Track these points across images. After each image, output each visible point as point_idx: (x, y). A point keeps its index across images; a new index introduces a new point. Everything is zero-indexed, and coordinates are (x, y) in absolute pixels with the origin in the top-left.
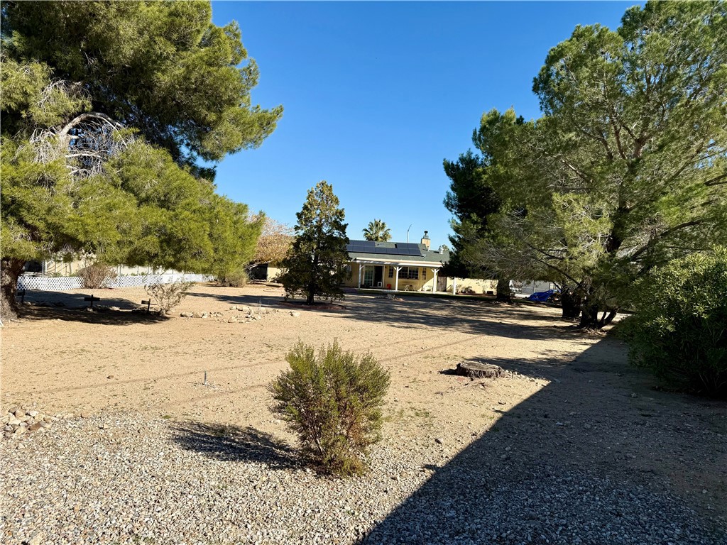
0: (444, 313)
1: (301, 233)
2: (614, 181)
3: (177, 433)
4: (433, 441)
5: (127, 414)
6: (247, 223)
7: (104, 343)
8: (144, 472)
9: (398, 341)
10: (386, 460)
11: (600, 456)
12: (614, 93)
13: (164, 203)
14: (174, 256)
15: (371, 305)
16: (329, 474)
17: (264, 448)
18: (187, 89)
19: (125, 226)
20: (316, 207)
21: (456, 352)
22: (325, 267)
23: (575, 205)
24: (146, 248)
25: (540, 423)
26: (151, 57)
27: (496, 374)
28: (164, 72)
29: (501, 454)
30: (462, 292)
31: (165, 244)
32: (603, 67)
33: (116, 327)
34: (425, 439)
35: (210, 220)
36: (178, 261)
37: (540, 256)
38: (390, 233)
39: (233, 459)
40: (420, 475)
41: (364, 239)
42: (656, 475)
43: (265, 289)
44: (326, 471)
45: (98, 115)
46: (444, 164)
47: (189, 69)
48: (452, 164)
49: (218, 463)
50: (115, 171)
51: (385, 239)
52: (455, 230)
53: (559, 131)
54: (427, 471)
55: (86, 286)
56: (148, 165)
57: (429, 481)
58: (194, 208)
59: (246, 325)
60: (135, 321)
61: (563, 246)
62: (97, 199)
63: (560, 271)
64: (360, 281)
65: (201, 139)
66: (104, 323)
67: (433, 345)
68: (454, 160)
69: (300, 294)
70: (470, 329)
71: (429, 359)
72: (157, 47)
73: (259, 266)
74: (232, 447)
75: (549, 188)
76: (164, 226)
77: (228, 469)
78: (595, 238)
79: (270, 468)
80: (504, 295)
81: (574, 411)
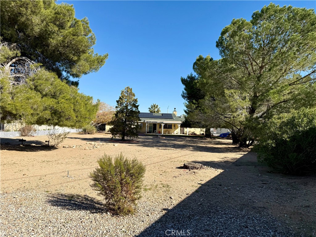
0: (182, 143)
1: (119, 109)
2: (251, 84)
3: (50, 198)
4: (169, 198)
5: (29, 191)
6: (92, 105)
7: (25, 160)
8: (30, 217)
9: (160, 155)
10: (146, 207)
11: (242, 201)
12: (250, 47)
13: (54, 96)
14: (58, 119)
15: (150, 140)
16: (118, 214)
17: (90, 204)
18: (64, 46)
19: (35, 106)
20: (125, 98)
21: (185, 159)
22: (129, 124)
23: (234, 94)
24: (45, 116)
25: (218, 189)
26: (48, 32)
27: (200, 167)
28: (53, 39)
29: (198, 202)
30: (191, 134)
31: (53, 114)
32: (244, 36)
33: (32, 152)
34: (165, 197)
35: (74, 103)
36: (59, 122)
37: (222, 117)
38: (160, 109)
39: (75, 209)
40: (160, 213)
41: (149, 112)
42: (265, 209)
43: (104, 135)
44: (117, 213)
45: (24, 58)
46: (181, 79)
47: (65, 37)
48: (185, 79)
49: (67, 211)
50: (31, 83)
51: (158, 112)
52: (187, 107)
53: (228, 64)
54: (164, 211)
55: (22, 135)
56: (47, 80)
57: (164, 216)
58: (66, 98)
59: (92, 150)
60: (41, 150)
61: (231, 113)
62: (22, 95)
63: (230, 123)
64: (146, 130)
65: (71, 68)
66: (27, 151)
67: (175, 157)
68: (185, 77)
69: (118, 136)
70: (193, 149)
71: (173, 162)
72: (49, 28)
73: (102, 125)
74: (75, 204)
75: (224, 88)
76: (53, 107)
77: (71, 214)
78: (244, 108)
79: (91, 213)
80: (208, 135)
81: (233, 182)
